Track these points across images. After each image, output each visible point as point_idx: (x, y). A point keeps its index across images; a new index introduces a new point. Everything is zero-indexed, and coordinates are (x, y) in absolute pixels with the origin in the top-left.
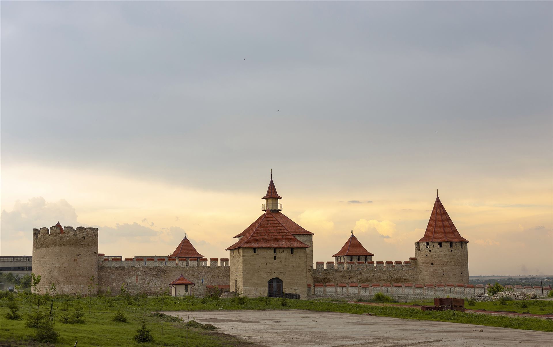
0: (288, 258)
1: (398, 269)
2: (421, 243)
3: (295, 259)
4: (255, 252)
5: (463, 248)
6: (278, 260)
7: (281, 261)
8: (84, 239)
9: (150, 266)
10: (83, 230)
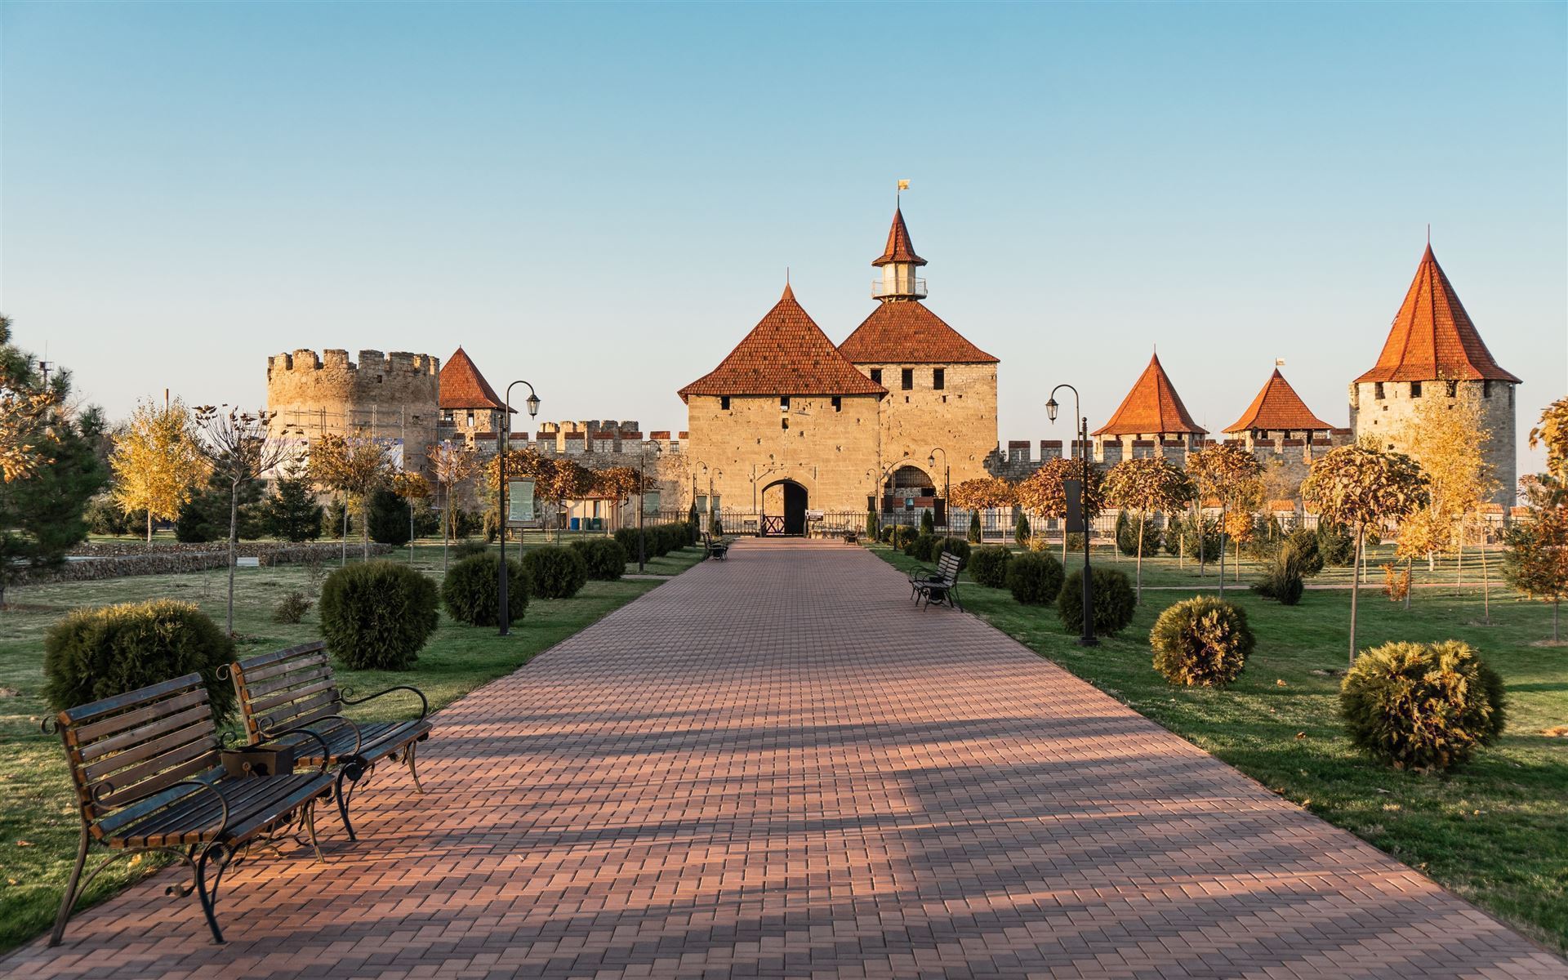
0: (824, 424)
1: (1291, 463)
2: (1362, 386)
3: (845, 428)
4: (726, 405)
5: (1492, 398)
6: (793, 430)
7: (802, 434)
8: (380, 382)
9: (574, 452)
10: (377, 359)
